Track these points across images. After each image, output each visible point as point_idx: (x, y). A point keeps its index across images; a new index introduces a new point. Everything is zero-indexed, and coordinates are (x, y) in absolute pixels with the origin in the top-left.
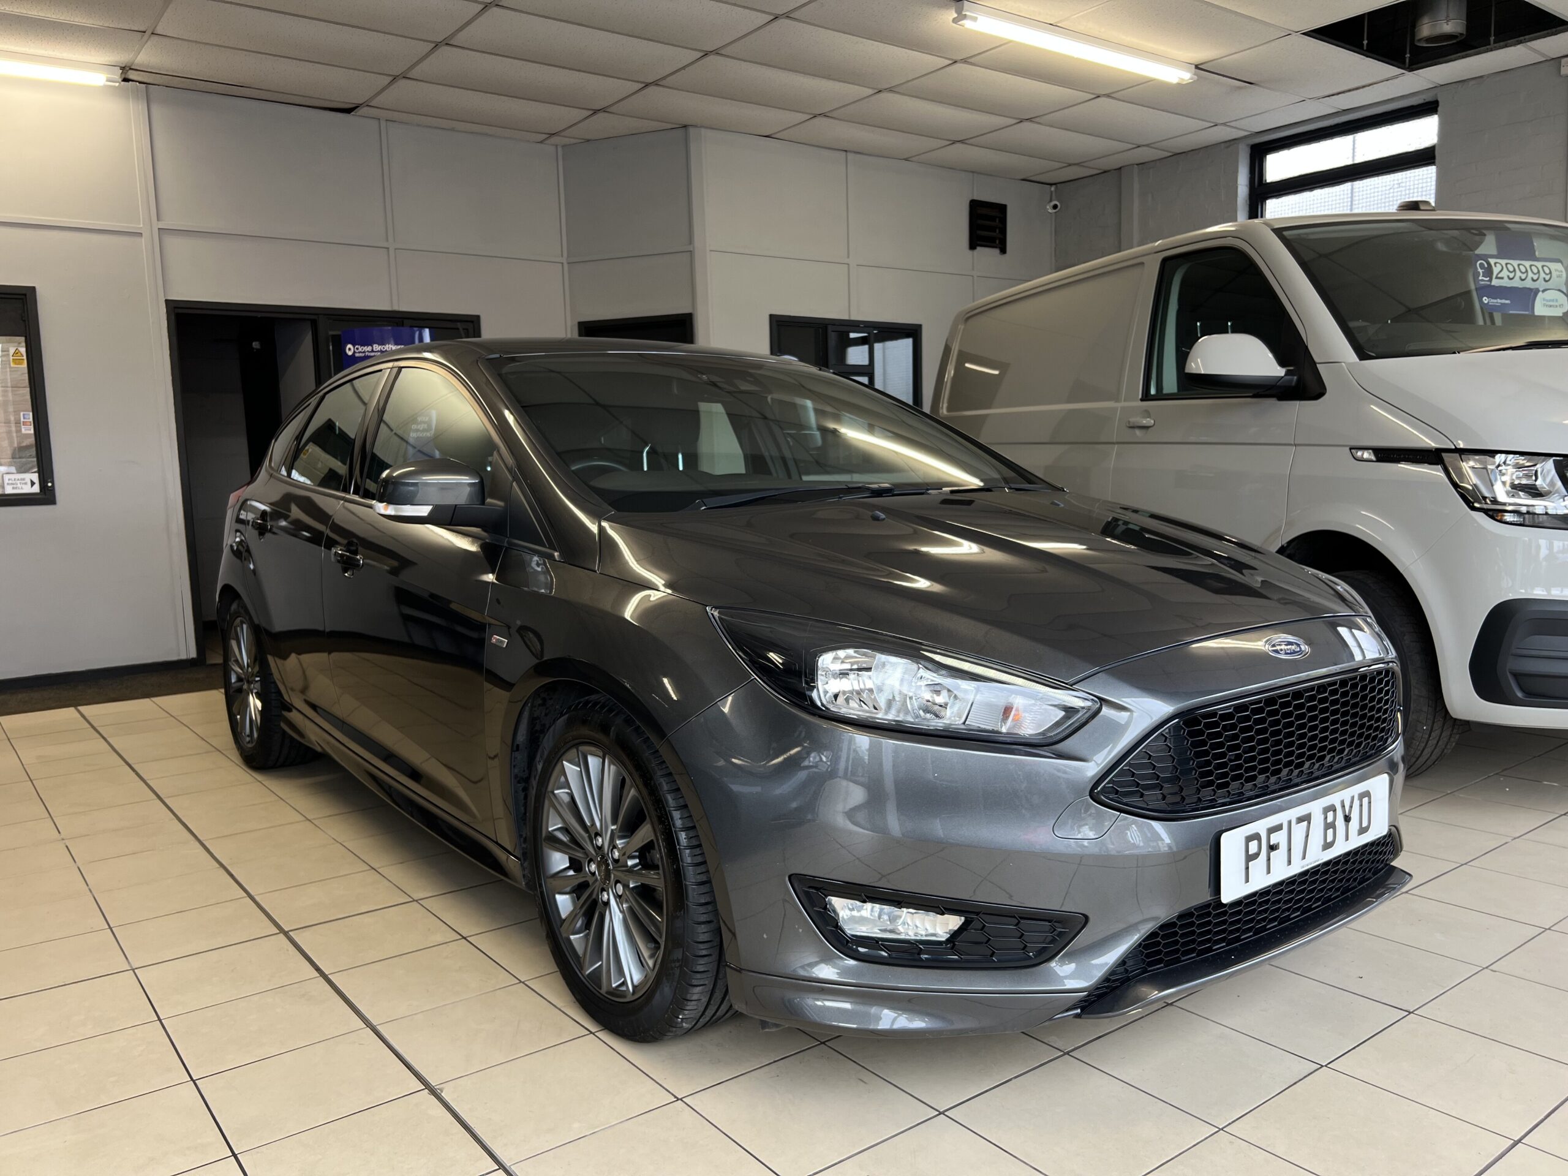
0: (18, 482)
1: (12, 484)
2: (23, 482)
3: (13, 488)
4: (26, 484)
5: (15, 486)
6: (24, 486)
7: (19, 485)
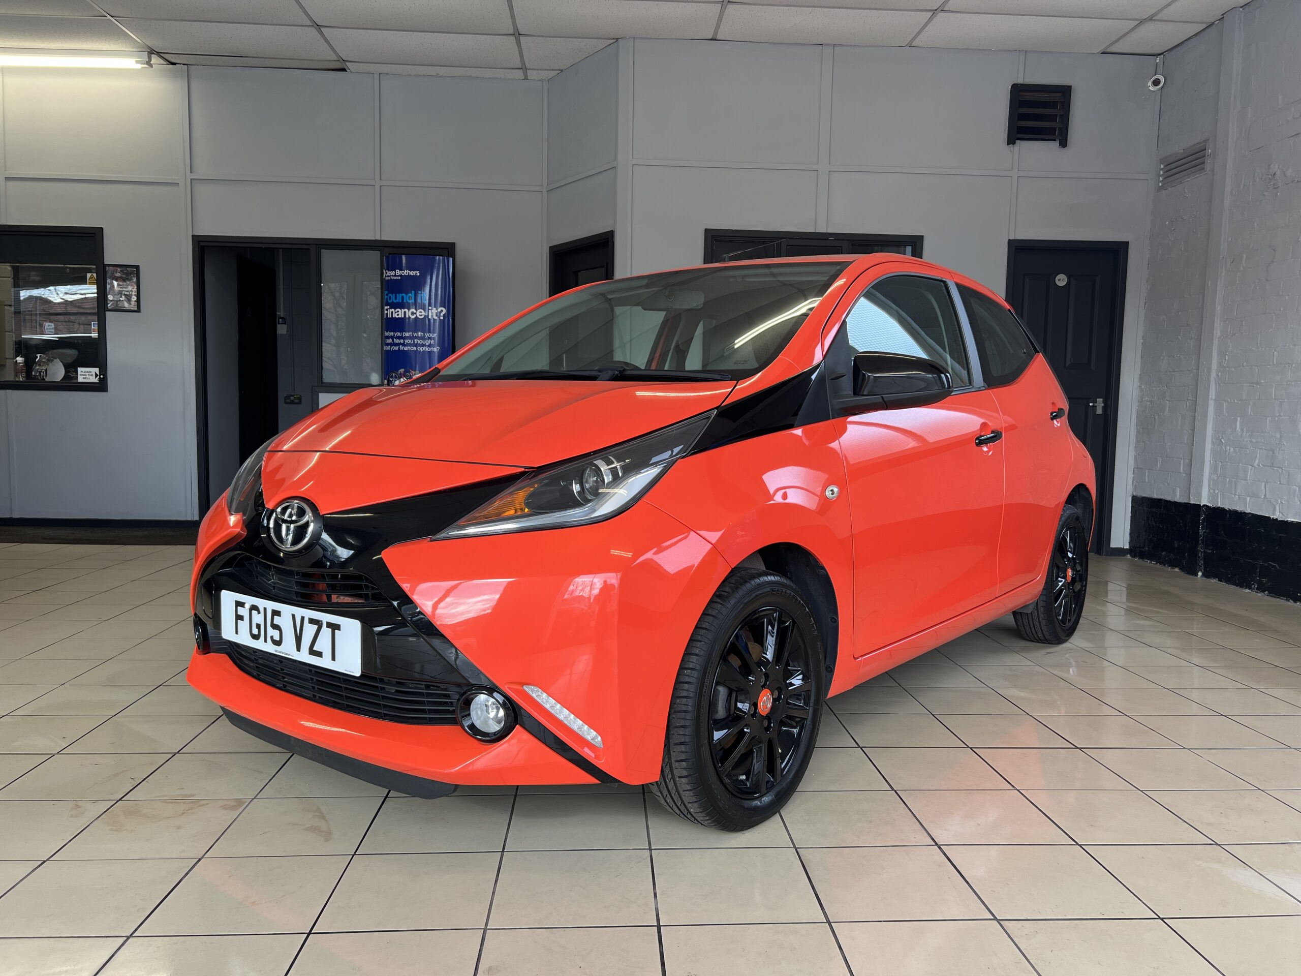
0: (87, 374)
1: (83, 375)
2: (90, 374)
3: (84, 378)
4: (92, 375)
5: (85, 377)
6: (90, 377)
7: (87, 377)
